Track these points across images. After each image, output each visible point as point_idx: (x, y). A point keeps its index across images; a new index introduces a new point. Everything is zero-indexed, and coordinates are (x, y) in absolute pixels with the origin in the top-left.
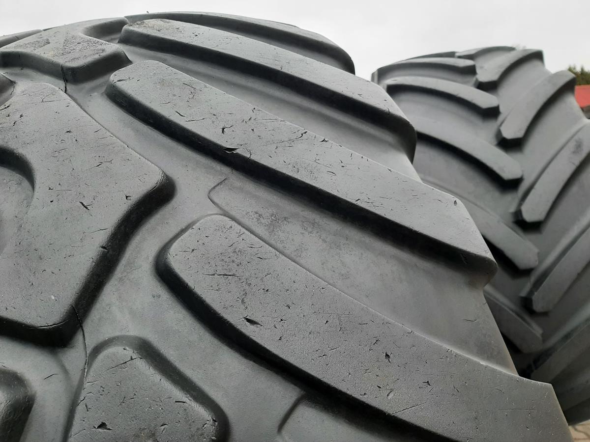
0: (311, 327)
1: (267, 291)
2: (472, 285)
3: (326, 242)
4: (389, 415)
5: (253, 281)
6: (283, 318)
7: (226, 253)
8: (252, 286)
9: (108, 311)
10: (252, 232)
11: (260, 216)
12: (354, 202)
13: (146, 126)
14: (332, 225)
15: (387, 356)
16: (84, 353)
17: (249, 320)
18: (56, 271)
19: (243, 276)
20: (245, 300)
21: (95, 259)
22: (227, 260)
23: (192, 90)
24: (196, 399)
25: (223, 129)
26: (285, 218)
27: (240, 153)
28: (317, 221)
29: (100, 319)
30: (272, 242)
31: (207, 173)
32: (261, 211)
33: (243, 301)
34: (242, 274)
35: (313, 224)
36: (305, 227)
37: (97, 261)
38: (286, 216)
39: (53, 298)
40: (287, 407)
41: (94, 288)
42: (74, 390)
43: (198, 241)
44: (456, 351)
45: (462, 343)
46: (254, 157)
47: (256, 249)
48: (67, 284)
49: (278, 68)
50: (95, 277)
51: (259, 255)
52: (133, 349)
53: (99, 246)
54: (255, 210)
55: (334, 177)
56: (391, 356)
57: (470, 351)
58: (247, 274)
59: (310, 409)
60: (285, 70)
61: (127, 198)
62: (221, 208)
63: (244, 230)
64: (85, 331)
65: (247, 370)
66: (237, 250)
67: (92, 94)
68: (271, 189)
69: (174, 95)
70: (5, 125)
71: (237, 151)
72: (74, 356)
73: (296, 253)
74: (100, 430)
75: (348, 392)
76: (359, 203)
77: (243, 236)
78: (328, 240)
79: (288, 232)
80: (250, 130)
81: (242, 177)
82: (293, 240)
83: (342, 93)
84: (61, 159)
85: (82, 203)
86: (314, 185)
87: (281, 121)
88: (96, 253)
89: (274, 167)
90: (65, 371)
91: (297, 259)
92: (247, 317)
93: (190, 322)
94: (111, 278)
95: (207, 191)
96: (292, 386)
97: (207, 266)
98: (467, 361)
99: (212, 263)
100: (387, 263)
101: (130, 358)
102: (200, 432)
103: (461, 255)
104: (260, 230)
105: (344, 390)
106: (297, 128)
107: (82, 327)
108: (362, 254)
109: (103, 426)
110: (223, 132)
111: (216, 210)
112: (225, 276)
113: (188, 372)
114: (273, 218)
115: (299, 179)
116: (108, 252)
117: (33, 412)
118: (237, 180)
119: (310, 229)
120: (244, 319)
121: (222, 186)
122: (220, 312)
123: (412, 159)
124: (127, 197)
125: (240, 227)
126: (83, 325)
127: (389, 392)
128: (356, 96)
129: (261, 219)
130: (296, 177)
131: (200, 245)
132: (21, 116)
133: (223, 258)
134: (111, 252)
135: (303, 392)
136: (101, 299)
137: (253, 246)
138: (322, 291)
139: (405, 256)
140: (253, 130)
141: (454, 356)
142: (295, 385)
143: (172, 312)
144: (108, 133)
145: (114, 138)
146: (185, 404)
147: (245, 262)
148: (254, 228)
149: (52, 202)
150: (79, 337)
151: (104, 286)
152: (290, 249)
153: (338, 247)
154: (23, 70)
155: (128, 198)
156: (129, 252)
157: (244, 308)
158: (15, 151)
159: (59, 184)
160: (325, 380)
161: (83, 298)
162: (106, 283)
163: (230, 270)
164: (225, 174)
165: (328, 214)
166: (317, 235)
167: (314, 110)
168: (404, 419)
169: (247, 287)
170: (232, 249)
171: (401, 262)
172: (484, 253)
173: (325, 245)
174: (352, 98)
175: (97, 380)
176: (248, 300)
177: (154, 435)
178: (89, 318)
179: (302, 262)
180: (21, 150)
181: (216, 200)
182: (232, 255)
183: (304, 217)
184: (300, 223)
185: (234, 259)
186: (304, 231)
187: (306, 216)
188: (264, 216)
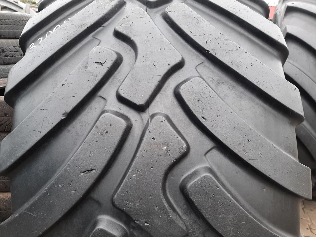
0: (224, 125)
1: (211, 109)
2: (292, 124)
3: (236, 95)
4: (244, 160)
5: (207, 105)
6: (215, 120)
9: (157, 104)
10: (209, 86)
11: (213, 80)
12: (252, 81)
13: (176, 34)
14: (240, 89)
15: (249, 141)
16: (149, 115)
17: (203, 117)
18: (144, 87)
20: (203, 110)
22: (199, 95)
23: (197, 21)
24: (182, 138)
25: (207, 41)
26: (223, 83)
27: (212, 53)
28: (235, 86)
29: (154, 106)
30: (216, 91)
31: (197, 59)
32: (214, 78)
33: (202, 110)
35: (233, 87)
36: (230, 87)
37: (156, 86)
38: (224, 82)
39: (142, 96)
40: (209, 148)
41: (154, 95)
42: (144, 126)
43: (191, 86)
44: (275, 145)
45: (279, 144)
46: (217, 56)
47: (210, 93)
48: (147, 92)
49: (234, 13)
50: (155, 91)
51: (211, 96)
52: (165, 118)
53: (158, 81)
54: (212, 77)
55: (247, 70)
56: (250, 141)
57: (281, 148)
58: (205, 102)
59: (217, 151)
60: (237, 15)
62: (199, 74)
63: (207, 85)
65: (198, 133)
66: (204, 92)
67: (157, 15)
68: (219, 70)
69: (190, 23)
70: (127, 26)
72: (146, 116)
73: (224, 97)
74: (152, 139)
75: (232, 149)
76: (254, 83)
77: (207, 87)
78: (237, 94)
79: (223, 88)
80: (217, 43)
81: (210, 62)
82: (224, 92)
83: (260, 30)
84: (147, 45)
85: (154, 64)
86: (238, 72)
87: (231, 41)
88: (156, 83)
89: (224, 62)
90: (142, 120)
91: (224, 99)
93: (183, 113)
95: (196, 66)
96: (212, 142)
97: (192, 96)
98: (278, 150)
99: (194, 95)
100: (259, 108)
101: (164, 120)
102: (182, 148)
103: (290, 112)
104: (212, 85)
105: (230, 148)
106: (236, 45)
107: (149, 107)
108: (249, 102)
109: (153, 138)
110: (206, 43)
111: (197, 75)
112: (198, 101)
113: (179, 129)
114: (218, 81)
115: (232, 68)
117: (132, 130)
118: (207, 64)
119: (231, 89)
120: (201, 117)
121: (201, 65)
122: (194, 112)
123: (283, 64)
125: (206, 84)
126: (149, 106)
127: (246, 152)
128: (266, 32)
129: (214, 81)
130: (231, 67)
131: (191, 88)
132: (133, 23)
134: (161, 84)
135: (215, 145)
138: (231, 113)
139: (266, 107)
140: (218, 43)
141: (273, 147)
142: (214, 142)
143: (177, 109)
144: (164, 36)
145: (166, 39)
146: (178, 138)
147: (205, 97)
148: (210, 84)
149: (143, 61)
150: (148, 110)
151: (157, 95)
152: (222, 95)
153: (241, 98)
155: (169, 65)
157: (202, 113)
158: (131, 38)
159: (146, 55)
160: (225, 143)
161: (151, 98)
163: (200, 99)
164: (204, 60)
165: (240, 84)
166: (234, 91)
167: (245, 35)
168: (249, 162)
169: (204, 106)
170: (202, 91)
171: (264, 109)
172: (300, 112)
173: (236, 96)
174: (264, 33)
177: (168, 145)
178: (151, 105)
179: (225, 101)
180: (133, 38)
181: (198, 70)
182: (201, 93)
183: (230, 83)
184: (228, 85)
185: (202, 95)
186: (229, 89)
187: (231, 83)
188: (215, 80)
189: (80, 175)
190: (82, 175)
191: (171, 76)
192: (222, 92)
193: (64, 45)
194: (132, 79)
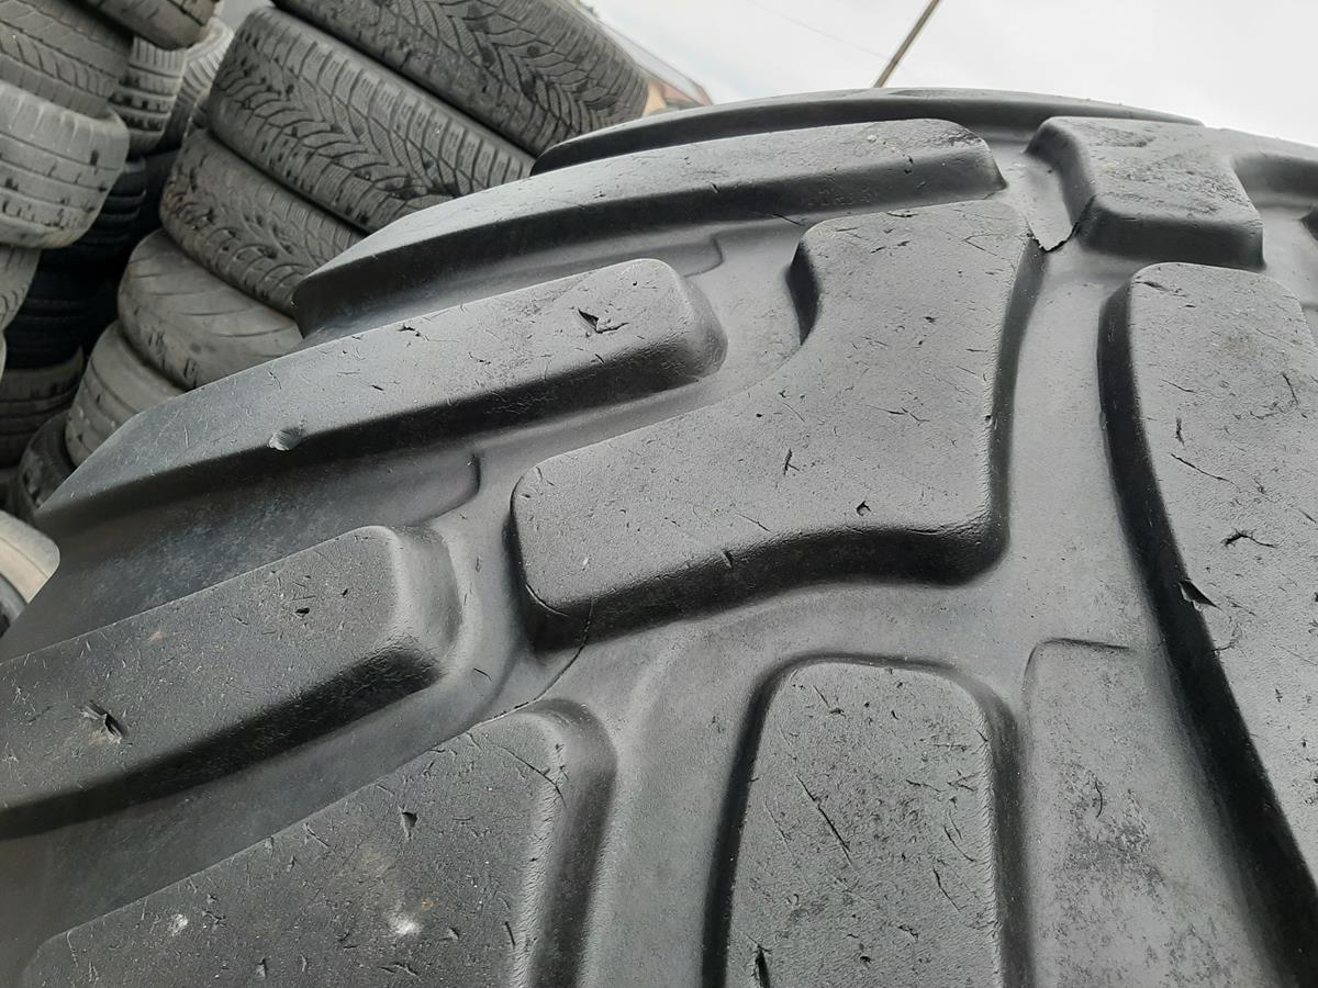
1: (866, 959)
5: (862, 904)
7: (887, 786)
8: (849, 911)
9: (636, 665)
11: (1098, 801)
16: (543, 689)
17: (761, 961)
18: (633, 528)
19: (857, 869)
20: (803, 919)
21: (696, 561)
22: (872, 802)
23: (1285, 402)
25: (1239, 535)
26: (1154, 874)
27: (1208, 620)
29: (613, 665)
32: (1114, 796)
33: (798, 913)
34: (861, 863)
36: (1181, 947)
37: (695, 566)
38: (1164, 870)
39: (585, 562)
41: (653, 607)
43: (867, 705)
47: (954, 851)
48: (621, 560)
51: (943, 871)
52: (571, 763)
53: (722, 546)
54: (1103, 778)
58: (871, 876)
61: (858, 509)
64: (578, 659)
66: (914, 806)
67: (1090, 284)
69: (1224, 385)
71: (1207, 613)
72: (530, 681)
74: (403, 821)
77: (963, 794)
79: (1118, 910)
85: (790, 454)
88: (706, 555)
90: (500, 688)
92: (766, 954)
94: (699, 620)
95: (1049, 634)
97: (823, 769)
99: (840, 773)
101: (545, 769)
104: (1052, 832)
107: (581, 649)
109: (411, 817)
110: (1229, 541)
112: (828, 828)
114: (1123, 838)
116: (730, 571)
119: (1184, 968)
120: (755, 947)
121: (1094, 655)
122: (737, 878)
124: (863, 505)
125: (986, 771)
126: (587, 647)
129: (1092, 811)
130: (1283, 809)
131: (862, 714)
132: (904, 244)
133: (869, 788)
134: (735, 576)
136: (649, 636)
137: (956, 838)
144: (989, 367)
146: (511, 945)
147: (895, 847)
149: (759, 416)
151: (675, 620)
154: (1049, 175)
155: (864, 510)
156: (774, 608)
157: (783, 927)
158: (821, 296)
159: (802, 397)
161: (619, 604)
162: (681, 618)
163: (852, 827)
164: (1135, 638)
169: (837, 899)
170: (907, 791)
175: (482, 745)
176: (808, 925)
177: (431, 927)
178: (603, 648)
180: (830, 301)
181: (1042, 672)
182: (893, 802)
183: (1211, 922)
184: (1182, 927)
185: (886, 818)
186: (1163, 953)
187: (1218, 925)
188: (1106, 811)
189: (81, 708)
190: (86, 714)
191: (843, 580)
192: (1093, 928)
193: (573, 205)
194: (627, 454)
